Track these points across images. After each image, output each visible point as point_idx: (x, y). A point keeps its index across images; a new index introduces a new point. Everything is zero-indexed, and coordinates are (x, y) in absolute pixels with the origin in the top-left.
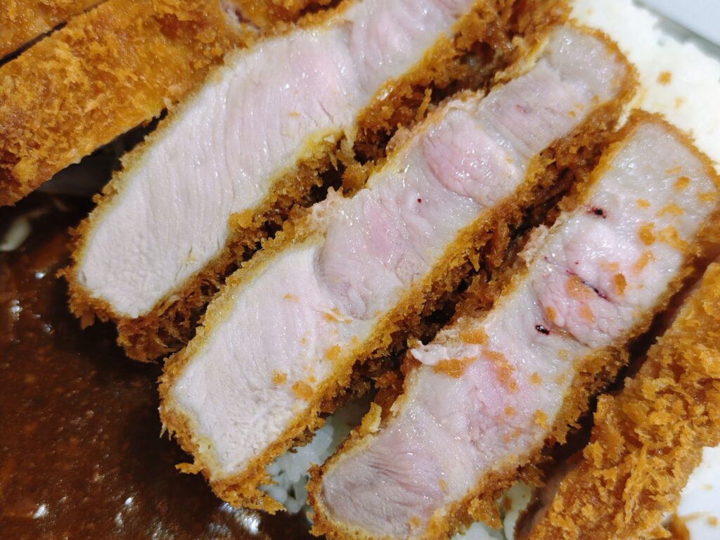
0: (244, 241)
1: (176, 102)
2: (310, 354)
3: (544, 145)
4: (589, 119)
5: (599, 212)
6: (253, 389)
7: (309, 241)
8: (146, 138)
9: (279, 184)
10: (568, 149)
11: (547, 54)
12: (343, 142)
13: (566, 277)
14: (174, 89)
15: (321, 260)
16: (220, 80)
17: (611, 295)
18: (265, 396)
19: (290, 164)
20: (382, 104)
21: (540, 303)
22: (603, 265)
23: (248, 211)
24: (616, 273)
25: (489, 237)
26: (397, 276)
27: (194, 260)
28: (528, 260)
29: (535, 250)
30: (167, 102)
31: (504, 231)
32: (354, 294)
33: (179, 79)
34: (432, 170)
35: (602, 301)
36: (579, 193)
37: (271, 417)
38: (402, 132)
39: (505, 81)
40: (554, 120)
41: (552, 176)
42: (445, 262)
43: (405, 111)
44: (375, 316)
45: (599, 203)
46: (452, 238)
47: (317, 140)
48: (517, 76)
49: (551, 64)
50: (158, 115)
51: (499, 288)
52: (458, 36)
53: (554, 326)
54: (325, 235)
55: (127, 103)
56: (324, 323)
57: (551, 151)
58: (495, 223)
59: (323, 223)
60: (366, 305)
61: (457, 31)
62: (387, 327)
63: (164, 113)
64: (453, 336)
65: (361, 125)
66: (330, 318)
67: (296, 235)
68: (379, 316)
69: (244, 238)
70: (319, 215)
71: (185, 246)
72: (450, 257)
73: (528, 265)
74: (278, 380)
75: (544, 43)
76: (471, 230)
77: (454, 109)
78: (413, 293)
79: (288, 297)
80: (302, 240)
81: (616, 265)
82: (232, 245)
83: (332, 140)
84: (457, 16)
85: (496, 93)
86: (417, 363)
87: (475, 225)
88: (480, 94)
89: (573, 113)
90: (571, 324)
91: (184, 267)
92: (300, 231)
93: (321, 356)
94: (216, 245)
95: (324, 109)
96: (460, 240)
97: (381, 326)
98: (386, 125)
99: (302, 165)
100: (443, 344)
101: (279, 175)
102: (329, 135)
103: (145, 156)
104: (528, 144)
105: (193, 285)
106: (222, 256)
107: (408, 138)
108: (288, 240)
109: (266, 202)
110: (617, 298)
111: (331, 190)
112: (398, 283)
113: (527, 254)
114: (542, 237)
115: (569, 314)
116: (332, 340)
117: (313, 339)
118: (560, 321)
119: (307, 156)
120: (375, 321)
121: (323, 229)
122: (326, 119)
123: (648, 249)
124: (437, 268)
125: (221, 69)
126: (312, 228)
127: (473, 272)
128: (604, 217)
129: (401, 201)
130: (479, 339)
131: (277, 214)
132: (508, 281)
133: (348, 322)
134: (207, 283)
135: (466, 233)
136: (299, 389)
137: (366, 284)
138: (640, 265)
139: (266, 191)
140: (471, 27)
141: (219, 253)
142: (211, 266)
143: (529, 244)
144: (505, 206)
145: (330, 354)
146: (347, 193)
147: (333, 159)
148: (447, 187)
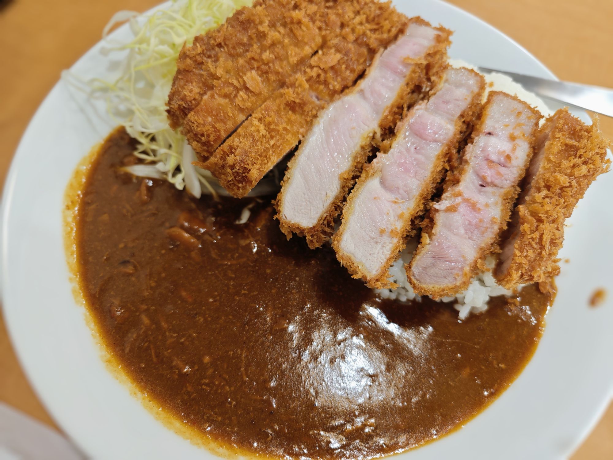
1: (304, 137)
2: (392, 219)
3: (459, 114)
4: (473, 100)
5: (490, 134)
6: (373, 238)
7: (376, 175)
8: (295, 153)
9: (355, 157)
10: (468, 114)
11: (447, 81)
12: (376, 135)
13: (486, 162)
14: (302, 130)
15: (383, 183)
16: (319, 123)
17: (506, 164)
18: (379, 240)
19: (358, 148)
20: (386, 116)
21: (478, 175)
22: (501, 153)
23: (346, 171)
24: (506, 155)
25: (448, 156)
26: (417, 179)
27: (329, 197)
28: (468, 158)
29: (470, 154)
30: (300, 137)
31: (454, 151)
32: (401, 191)
33: (302, 127)
34: (417, 135)
35: (503, 168)
36: (478, 129)
37: (384, 248)
38: (399, 124)
39: (435, 94)
40: (459, 103)
41: (465, 127)
42: (435, 169)
43: (397, 116)
44: (413, 198)
45: (487, 131)
46: (434, 159)
47: (366, 136)
48: (438, 91)
49: (449, 84)
50: (297, 144)
51: (460, 174)
52: (408, 84)
53: (487, 183)
54: (381, 171)
55: (285, 140)
56: (393, 205)
57: (462, 116)
58: (449, 149)
59: (379, 166)
60: (408, 194)
61: (406, 82)
62: (420, 201)
63: (300, 142)
64: (449, 195)
65: (381, 126)
66: (395, 203)
67: (370, 174)
68: (415, 197)
70: (377, 163)
71: (324, 193)
72: (436, 167)
73: (469, 161)
74: (382, 232)
75: (445, 76)
76: (440, 154)
77: (417, 109)
78: (426, 184)
79: (375, 198)
80: (373, 175)
81: (504, 152)
82: (343, 187)
83: (371, 135)
84: (405, 77)
85: (432, 99)
86: (437, 211)
87: (442, 151)
88: (426, 101)
89: (466, 99)
90: (494, 180)
91: (326, 201)
92: (371, 171)
93: (396, 218)
94: (336, 189)
95: (364, 124)
96: (438, 159)
97: (418, 200)
98: (391, 124)
99: (363, 148)
100: (446, 200)
101: (354, 154)
102: (370, 133)
103: (297, 161)
104: (452, 115)
105: (331, 207)
106: (340, 192)
107: (403, 125)
109: (352, 166)
110: (509, 165)
111: (378, 153)
112: (418, 182)
113: (467, 156)
114: (471, 148)
115: (492, 176)
116: (400, 211)
117: (391, 212)
118: (489, 180)
119: (364, 143)
120: (414, 200)
121: (380, 169)
122: (366, 127)
123: (514, 142)
124: (432, 172)
125: (318, 119)
126: (376, 169)
127: (446, 171)
128: (493, 135)
129: (408, 150)
130: (460, 194)
131: (357, 171)
132: (463, 169)
133: (403, 202)
134: (336, 206)
135: (439, 156)
136: (393, 233)
137: (405, 185)
138: (514, 149)
139: (351, 162)
140: (412, 79)
141: (339, 191)
142: (337, 198)
143: (466, 153)
145: (401, 216)
146: (386, 151)
147: (373, 143)
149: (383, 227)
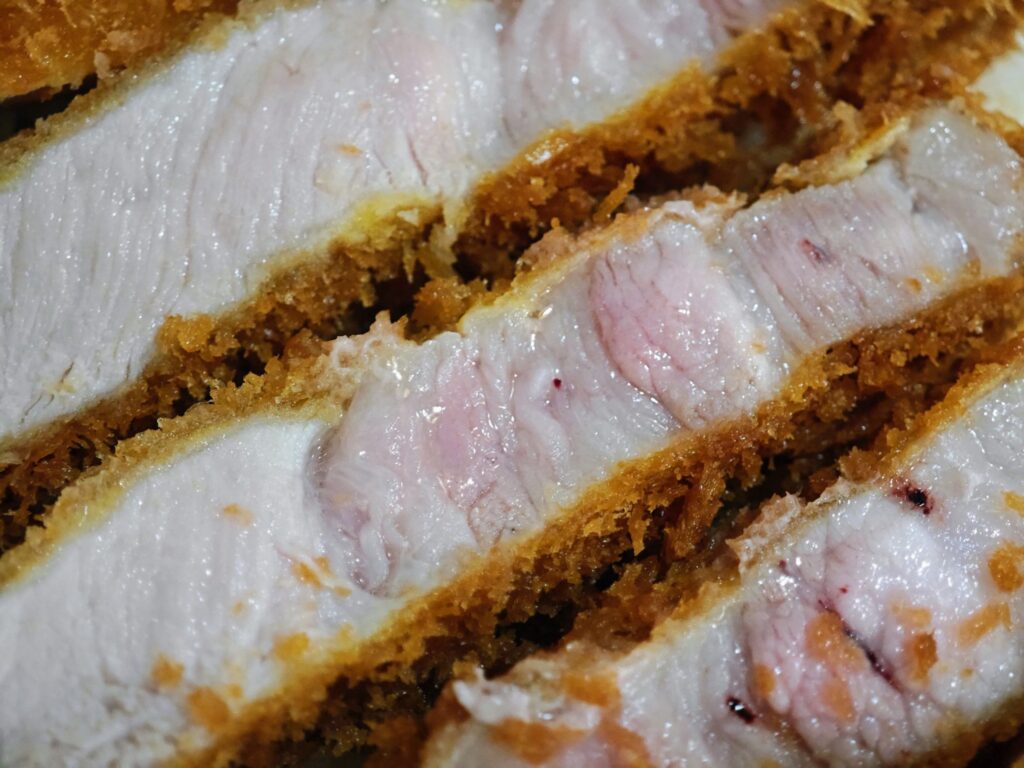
0: (182, 377)
1: (118, 66)
2: (245, 638)
5: (917, 498)
6: (110, 680)
8: (39, 122)
9: (283, 281)
10: (888, 353)
13: (814, 614)
14: (118, 38)
16: (220, 44)
17: (900, 675)
18: (130, 703)
21: (747, 654)
22: (896, 608)
23: (203, 319)
24: (922, 631)
27: (70, 390)
29: (764, 541)
30: (100, 60)
31: (712, 487)
33: (136, 23)
34: (598, 328)
35: (878, 683)
36: (886, 450)
40: (874, 289)
41: (841, 401)
44: (402, 594)
45: (924, 477)
46: (602, 475)
47: (383, 210)
50: (77, 83)
51: (672, 601)
53: (767, 708)
55: (15, 43)
56: (290, 581)
57: (851, 349)
58: (698, 466)
59: (349, 379)
60: (392, 567)
62: (421, 622)
63: (90, 82)
65: (483, 202)
66: (306, 574)
68: (411, 596)
69: (183, 370)
72: (588, 511)
73: (742, 569)
75: (897, 129)
76: (644, 468)
78: (493, 566)
79: (232, 511)
80: (297, 402)
81: (925, 614)
82: (154, 380)
84: (735, 33)
89: (916, 284)
91: (45, 400)
93: (267, 646)
94: (122, 372)
95: (414, 154)
97: (411, 617)
99: (340, 254)
100: (525, 686)
102: (410, 208)
106: (129, 396)
108: (267, 395)
109: (248, 310)
110: (914, 685)
114: (785, 519)
115: (801, 690)
118: (780, 699)
119: (355, 238)
120: (398, 605)
121: (346, 390)
122: (414, 174)
124: (555, 527)
125: (229, 22)
127: (628, 557)
128: (927, 512)
130: (601, 695)
132: (692, 589)
133: (341, 592)
135: (632, 471)
137: (401, 523)
139: (254, 289)
141: (125, 389)
142: (101, 410)
143: (755, 527)
144: (726, 439)
145: (287, 647)
146: (417, 331)
147: (409, 257)
148: (620, 370)
149: (185, 656)
